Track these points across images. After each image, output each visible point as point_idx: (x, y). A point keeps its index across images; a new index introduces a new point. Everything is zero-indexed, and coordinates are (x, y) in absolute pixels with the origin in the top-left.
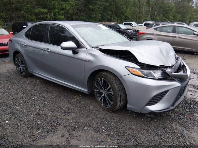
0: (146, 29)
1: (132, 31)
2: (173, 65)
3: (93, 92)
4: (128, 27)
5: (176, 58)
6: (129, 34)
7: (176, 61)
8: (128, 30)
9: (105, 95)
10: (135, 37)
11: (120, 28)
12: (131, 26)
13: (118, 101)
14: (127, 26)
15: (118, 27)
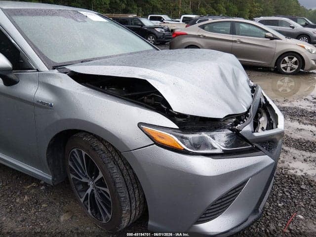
0: (186, 27)
1: (163, 30)
2: (250, 107)
3: (67, 178)
4: (157, 23)
5: (250, 87)
6: (159, 35)
7: (252, 96)
8: (157, 29)
9: (93, 190)
10: (168, 41)
11: (142, 25)
12: (162, 21)
13: (124, 212)
14: (155, 22)
15: (140, 24)
